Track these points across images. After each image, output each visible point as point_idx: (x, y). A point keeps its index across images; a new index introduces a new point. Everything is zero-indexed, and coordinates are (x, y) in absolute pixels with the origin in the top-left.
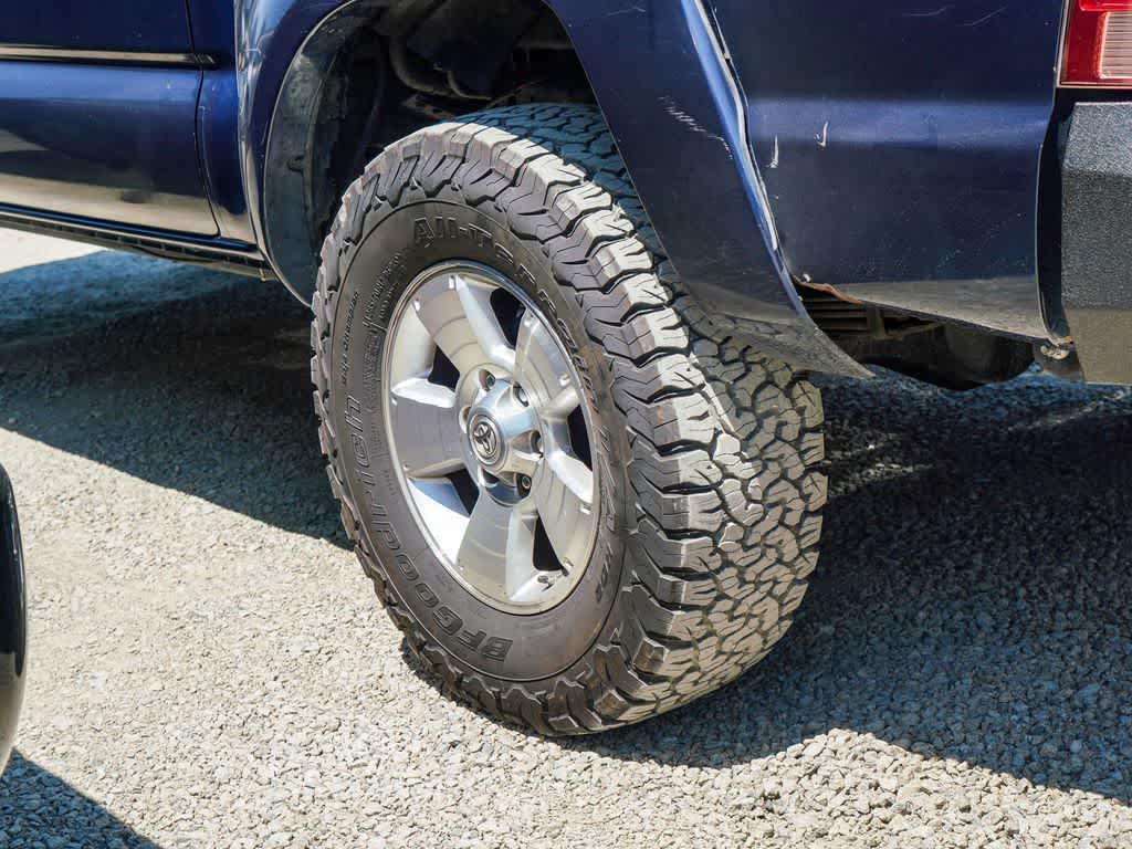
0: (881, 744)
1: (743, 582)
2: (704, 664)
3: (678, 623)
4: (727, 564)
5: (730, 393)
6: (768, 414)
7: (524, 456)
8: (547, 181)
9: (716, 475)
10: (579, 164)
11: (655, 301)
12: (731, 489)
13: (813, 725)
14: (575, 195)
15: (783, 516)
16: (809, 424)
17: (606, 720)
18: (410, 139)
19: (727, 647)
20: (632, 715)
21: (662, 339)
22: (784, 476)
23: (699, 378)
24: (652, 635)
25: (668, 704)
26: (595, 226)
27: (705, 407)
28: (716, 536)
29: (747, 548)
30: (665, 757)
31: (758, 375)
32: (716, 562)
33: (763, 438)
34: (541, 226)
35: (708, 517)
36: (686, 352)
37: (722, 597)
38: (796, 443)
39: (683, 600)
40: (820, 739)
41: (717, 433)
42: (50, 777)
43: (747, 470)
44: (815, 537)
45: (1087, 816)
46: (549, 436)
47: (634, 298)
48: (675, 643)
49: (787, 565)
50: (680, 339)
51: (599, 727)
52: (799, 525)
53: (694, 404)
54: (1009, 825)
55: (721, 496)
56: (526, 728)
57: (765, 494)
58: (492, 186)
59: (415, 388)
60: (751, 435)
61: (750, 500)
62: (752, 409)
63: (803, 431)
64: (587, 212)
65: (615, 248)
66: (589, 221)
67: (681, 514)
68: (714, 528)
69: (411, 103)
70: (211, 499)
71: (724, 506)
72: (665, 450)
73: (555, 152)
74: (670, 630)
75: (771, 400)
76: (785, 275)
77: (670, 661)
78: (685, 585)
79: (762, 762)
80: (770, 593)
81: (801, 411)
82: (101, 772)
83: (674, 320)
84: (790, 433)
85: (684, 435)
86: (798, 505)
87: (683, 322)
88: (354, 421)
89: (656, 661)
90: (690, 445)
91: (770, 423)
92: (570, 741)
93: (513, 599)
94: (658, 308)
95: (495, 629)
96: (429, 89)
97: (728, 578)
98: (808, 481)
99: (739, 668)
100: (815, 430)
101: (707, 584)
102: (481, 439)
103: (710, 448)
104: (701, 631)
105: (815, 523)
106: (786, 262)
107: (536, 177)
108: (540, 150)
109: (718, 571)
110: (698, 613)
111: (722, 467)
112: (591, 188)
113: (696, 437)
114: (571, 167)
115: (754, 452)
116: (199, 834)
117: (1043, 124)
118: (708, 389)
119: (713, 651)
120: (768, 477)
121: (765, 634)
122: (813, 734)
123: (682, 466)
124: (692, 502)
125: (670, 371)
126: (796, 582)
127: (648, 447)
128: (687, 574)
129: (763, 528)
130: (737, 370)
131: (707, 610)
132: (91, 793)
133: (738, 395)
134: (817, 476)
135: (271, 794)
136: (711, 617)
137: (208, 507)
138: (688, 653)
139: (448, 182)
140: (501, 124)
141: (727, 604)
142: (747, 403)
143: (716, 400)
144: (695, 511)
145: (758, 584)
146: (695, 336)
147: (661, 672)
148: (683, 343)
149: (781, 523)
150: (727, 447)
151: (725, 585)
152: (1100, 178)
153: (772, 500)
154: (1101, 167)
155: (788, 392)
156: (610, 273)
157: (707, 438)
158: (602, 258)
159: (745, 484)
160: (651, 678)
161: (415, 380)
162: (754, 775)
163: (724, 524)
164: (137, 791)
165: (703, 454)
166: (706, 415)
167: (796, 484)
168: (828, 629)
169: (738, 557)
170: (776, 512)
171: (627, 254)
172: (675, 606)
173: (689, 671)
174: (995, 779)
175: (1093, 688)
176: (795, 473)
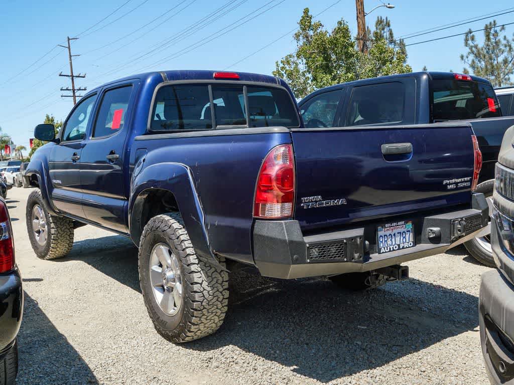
0: (239, 349)
1: (208, 312)
2: (202, 329)
3: (194, 320)
4: (204, 308)
5: (206, 273)
6: (215, 277)
7: (173, 283)
8: (175, 228)
9: (202, 290)
10: (182, 225)
11: (192, 253)
12: (205, 293)
13: (227, 344)
14: (180, 231)
15: (218, 299)
16: (224, 280)
17: (183, 340)
18: (155, 217)
19: (206, 326)
20: (187, 339)
21: (192, 261)
22: (218, 291)
23: (199, 269)
24: (189, 322)
25: (195, 338)
26: (182, 238)
27: (200, 275)
28: (202, 302)
29: (209, 305)
30: (194, 348)
31: (213, 270)
32: (202, 308)
33: (213, 283)
34: (174, 237)
35: (200, 298)
36: (198, 264)
37: (204, 315)
38: (221, 284)
39: (195, 315)
40: (227, 347)
41: (203, 281)
42: (71, 345)
43: (209, 289)
44: (227, 303)
45: (273, 367)
46: (177, 280)
47: (188, 253)
48: (194, 324)
49: (219, 309)
50: (196, 261)
51: (182, 341)
52: (222, 301)
53: (198, 275)
54: (256, 368)
55: (203, 294)
56: (170, 341)
57: (213, 294)
58: (166, 228)
59: (156, 268)
60: (210, 282)
61: (210, 295)
62: (211, 277)
63: (223, 281)
64: (181, 235)
65: (185, 242)
66: (181, 237)
67: (194, 298)
68: (201, 301)
69: (167, 209)
70: (132, 288)
71: (204, 296)
72: (192, 284)
73: (179, 222)
74: (193, 321)
75: (216, 275)
76: (211, 250)
77: (193, 328)
78: (195, 312)
79: (213, 351)
80: (215, 315)
81: (223, 278)
82: (81, 345)
83: (196, 257)
84: (220, 282)
85: (195, 281)
86: (221, 297)
87: (198, 258)
88: (144, 274)
89: (190, 328)
90: (197, 283)
91: (215, 280)
92: (178, 344)
93: (169, 313)
94: (193, 255)
95: (165, 319)
96: (171, 207)
97: (205, 311)
98: (224, 292)
99: (212, 331)
100: (226, 281)
101: (200, 312)
102: (164, 279)
103: (201, 284)
104: (199, 322)
105: (227, 301)
106: (211, 248)
107: (173, 227)
108: (175, 221)
109: (203, 309)
110: (198, 318)
111: (204, 288)
112: (184, 230)
113: (198, 282)
114: (181, 226)
115: (211, 285)
116: (95, 359)
117: (251, 224)
118: (202, 272)
119: (203, 327)
120: (214, 291)
121: (216, 324)
122: (225, 346)
123: (194, 287)
124: (197, 295)
125: (193, 268)
126: (222, 313)
127: (189, 283)
128: (196, 310)
129: (213, 301)
130: (209, 268)
131: (200, 317)
132: (77, 350)
133: (208, 273)
134: (226, 291)
135: (113, 352)
136: (202, 319)
137: (131, 289)
138: (197, 326)
139: (159, 227)
140: (171, 216)
141: (206, 317)
142: (210, 275)
143: (203, 274)
144: (197, 297)
145: (212, 313)
146: (200, 261)
147: (191, 330)
148: (197, 262)
149: (217, 300)
150: (205, 284)
151: (204, 313)
152: (260, 235)
153: (215, 295)
154: (260, 233)
155: (220, 273)
156: (184, 247)
157: (200, 282)
158: (183, 244)
159: (208, 292)
160: (190, 332)
161: (156, 266)
162: (210, 354)
163: (204, 300)
164: (87, 349)
165: (199, 285)
166: (201, 277)
167: (221, 292)
168: (240, 324)
169: (207, 307)
170: (216, 298)
171: (188, 243)
172: (193, 316)
173: (198, 330)
174: (258, 358)
175: (288, 339)
176: (221, 290)
